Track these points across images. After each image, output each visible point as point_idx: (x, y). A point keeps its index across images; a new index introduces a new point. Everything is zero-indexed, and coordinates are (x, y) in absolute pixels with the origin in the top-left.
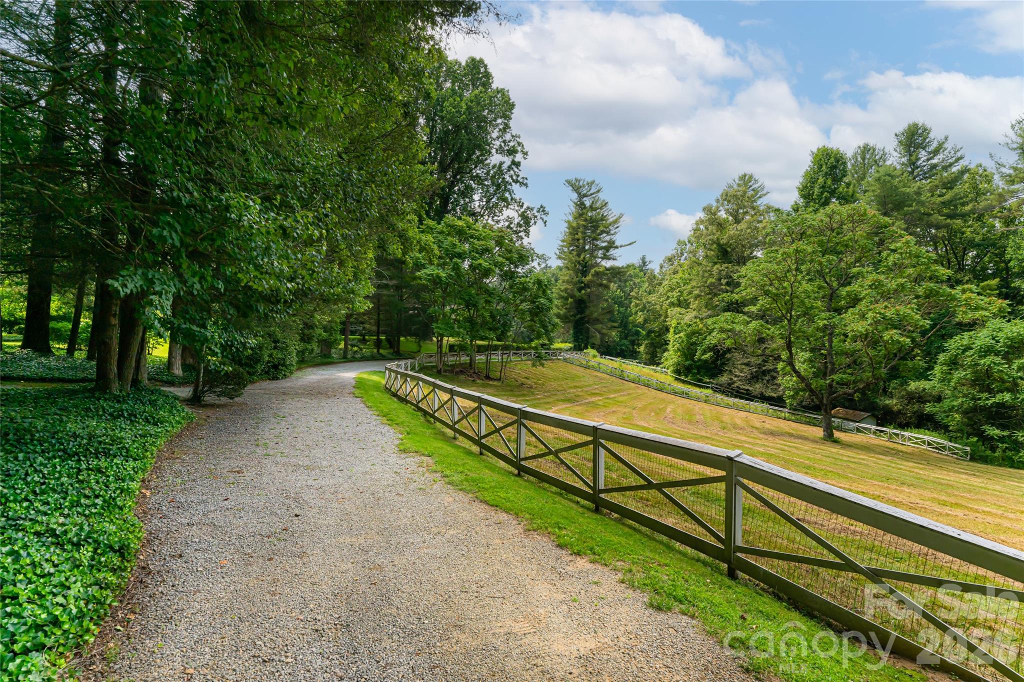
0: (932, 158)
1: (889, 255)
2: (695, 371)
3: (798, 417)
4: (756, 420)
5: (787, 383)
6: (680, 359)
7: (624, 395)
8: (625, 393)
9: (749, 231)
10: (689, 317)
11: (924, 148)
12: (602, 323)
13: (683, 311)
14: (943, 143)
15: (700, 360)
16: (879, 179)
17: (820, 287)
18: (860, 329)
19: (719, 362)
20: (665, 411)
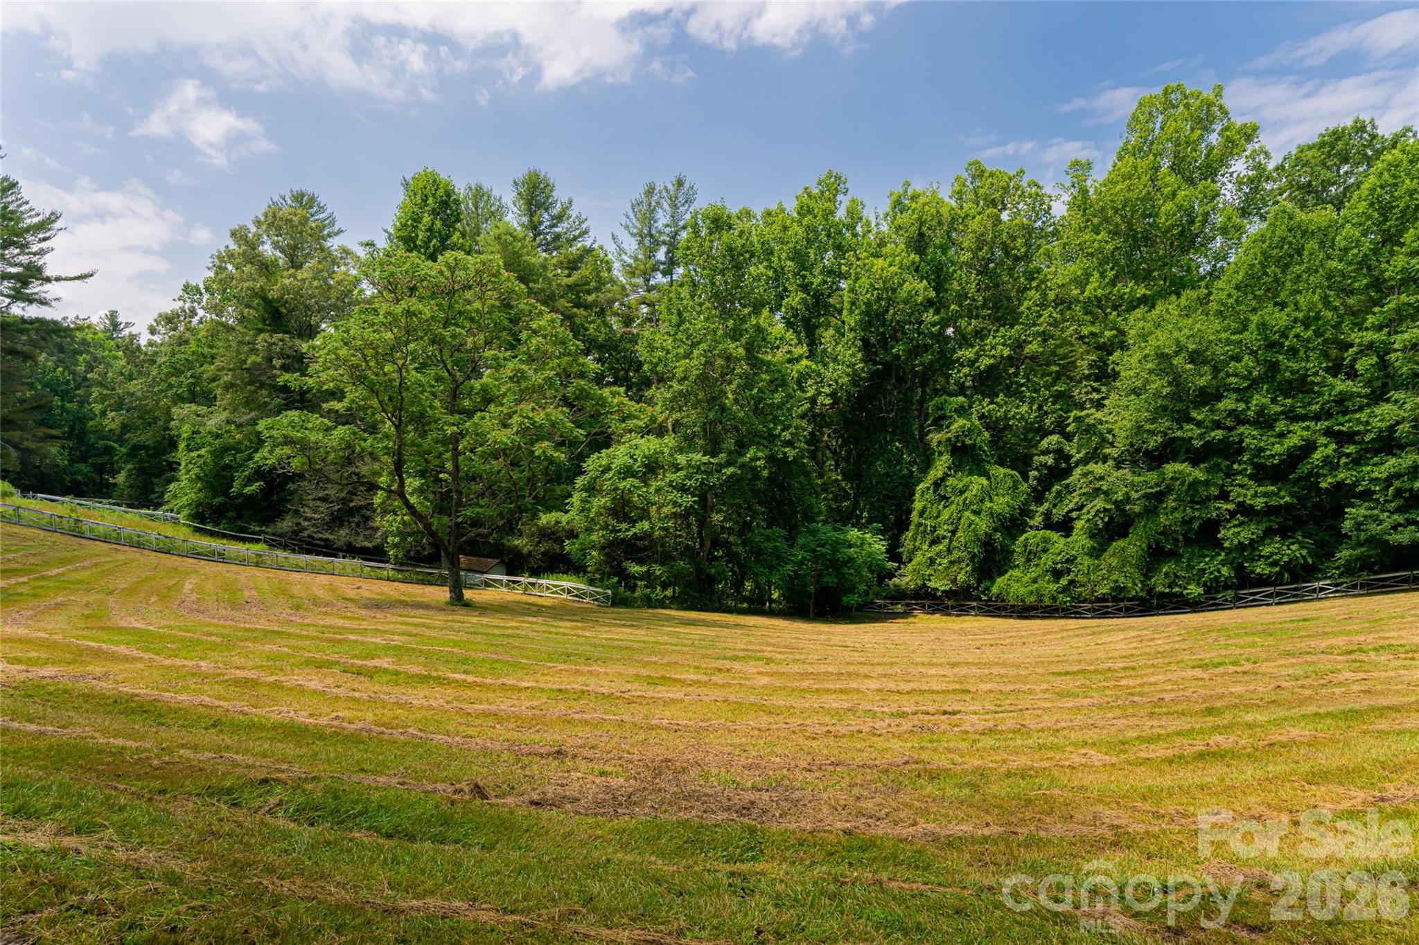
0: (555, 226)
1: (529, 337)
2: (232, 514)
3: (407, 574)
4: (346, 585)
5: (389, 524)
6: (202, 495)
7: (84, 568)
8: (86, 563)
9: (316, 283)
10: (216, 420)
11: (546, 210)
12: (22, 429)
13: (203, 410)
14: (567, 208)
15: (240, 495)
16: (498, 238)
17: (439, 379)
18: (505, 439)
19: (275, 498)
20: (179, 590)
